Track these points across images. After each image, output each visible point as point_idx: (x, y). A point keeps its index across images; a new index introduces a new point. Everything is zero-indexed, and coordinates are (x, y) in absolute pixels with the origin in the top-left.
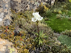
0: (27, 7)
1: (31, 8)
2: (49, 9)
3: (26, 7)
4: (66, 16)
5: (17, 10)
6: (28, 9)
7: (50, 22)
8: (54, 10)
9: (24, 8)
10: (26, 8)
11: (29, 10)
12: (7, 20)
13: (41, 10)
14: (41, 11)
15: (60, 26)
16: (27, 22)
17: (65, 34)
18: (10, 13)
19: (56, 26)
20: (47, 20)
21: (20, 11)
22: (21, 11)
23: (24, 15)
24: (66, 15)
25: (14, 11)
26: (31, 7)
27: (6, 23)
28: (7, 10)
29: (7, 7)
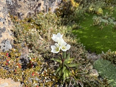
0: (40, 5)
1: (47, 6)
2: (81, 4)
3: (37, 5)
4: (109, 18)
5: (21, 14)
6: (42, 9)
7: (81, 32)
8: (90, 8)
9: (34, 9)
10: (37, 8)
11: (43, 11)
12: (6, 41)
13: (65, 9)
14: (67, 12)
15: (98, 41)
16: (42, 36)
17: (107, 59)
18: (9, 24)
19: (91, 42)
20: (76, 28)
21: (26, 14)
22: (30, 14)
23: (34, 23)
24: (111, 17)
25: (15, 17)
26: (48, 4)
27: (4, 46)
28: (4, 23)
29: (3, 18)
